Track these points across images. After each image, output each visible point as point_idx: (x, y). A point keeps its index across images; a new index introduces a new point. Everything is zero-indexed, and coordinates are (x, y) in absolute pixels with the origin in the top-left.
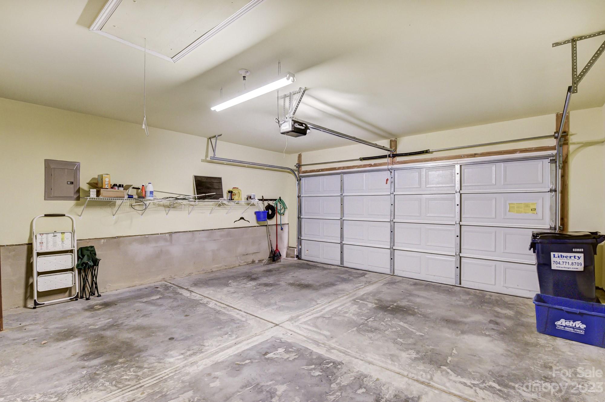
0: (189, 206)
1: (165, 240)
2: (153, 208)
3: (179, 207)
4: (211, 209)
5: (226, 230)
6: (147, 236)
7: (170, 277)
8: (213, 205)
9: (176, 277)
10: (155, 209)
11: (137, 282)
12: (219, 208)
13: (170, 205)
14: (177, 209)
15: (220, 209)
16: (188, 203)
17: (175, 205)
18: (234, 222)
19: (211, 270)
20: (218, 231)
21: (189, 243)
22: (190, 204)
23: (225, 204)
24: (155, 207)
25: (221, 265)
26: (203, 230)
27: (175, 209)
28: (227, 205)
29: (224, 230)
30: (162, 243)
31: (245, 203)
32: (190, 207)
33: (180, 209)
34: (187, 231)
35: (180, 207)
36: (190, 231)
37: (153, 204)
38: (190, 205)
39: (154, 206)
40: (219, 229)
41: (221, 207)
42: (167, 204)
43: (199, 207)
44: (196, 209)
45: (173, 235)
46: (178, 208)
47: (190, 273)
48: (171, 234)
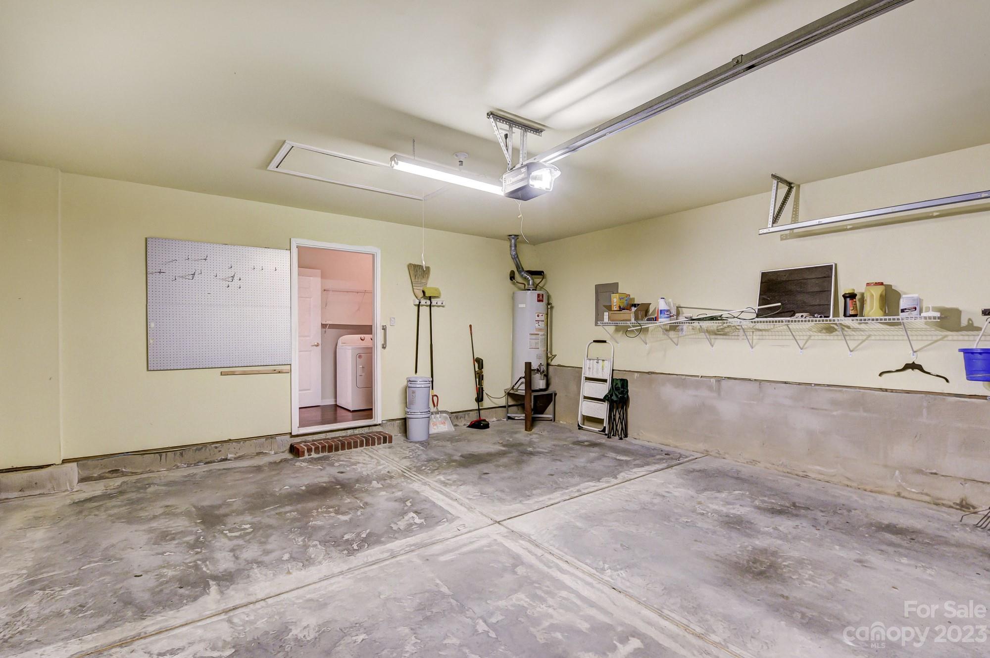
0: (753, 332)
1: (710, 388)
2: (693, 334)
3: (733, 334)
4: (806, 338)
5: (853, 390)
6: (684, 377)
7: (716, 453)
8: (810, 330)
9: (727, 456)
10: (695, 336)
11: (671, 441)
12: (828, 337)
13: (717, 330)
14: (730, 337)
15: (832, 338)
16: (751, 327)
17: (727, 330)
18: (881, 375)
19: (804, 472)
20: (826, 389)
21: (752, 402)
22: (754, 327)
23: (849, 327)
24: (695, 334)
25: (832, 471)
26: (785, 383)
27: (727, 337)
28: (855, 330)
29: (844, 389)
30: (704, 393)
31: (926, 323)
32: (754, 334)
33: (736, 337)
34: (750, 380)
35: (736, 334)
36: (755, 380)
37: (693, 329)
38: (754, 329)
39: (694, 332)
40: (828, 386)
41: (834, 333)
42: (712, 328)
43: (773, 333)
44: (767, 337)
45: (723, 383)
46: (732, 336)
47: (754, 460)
48: (719, 379)
